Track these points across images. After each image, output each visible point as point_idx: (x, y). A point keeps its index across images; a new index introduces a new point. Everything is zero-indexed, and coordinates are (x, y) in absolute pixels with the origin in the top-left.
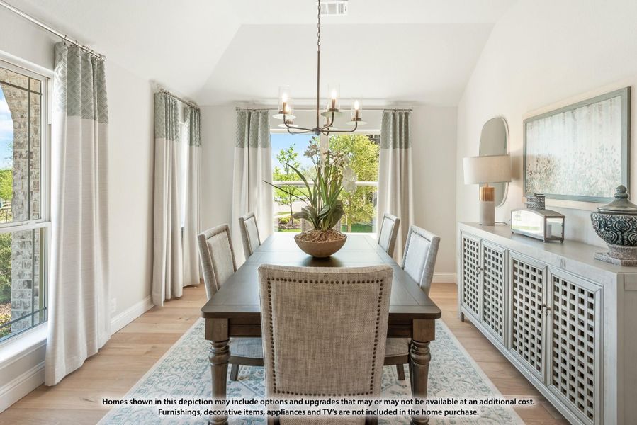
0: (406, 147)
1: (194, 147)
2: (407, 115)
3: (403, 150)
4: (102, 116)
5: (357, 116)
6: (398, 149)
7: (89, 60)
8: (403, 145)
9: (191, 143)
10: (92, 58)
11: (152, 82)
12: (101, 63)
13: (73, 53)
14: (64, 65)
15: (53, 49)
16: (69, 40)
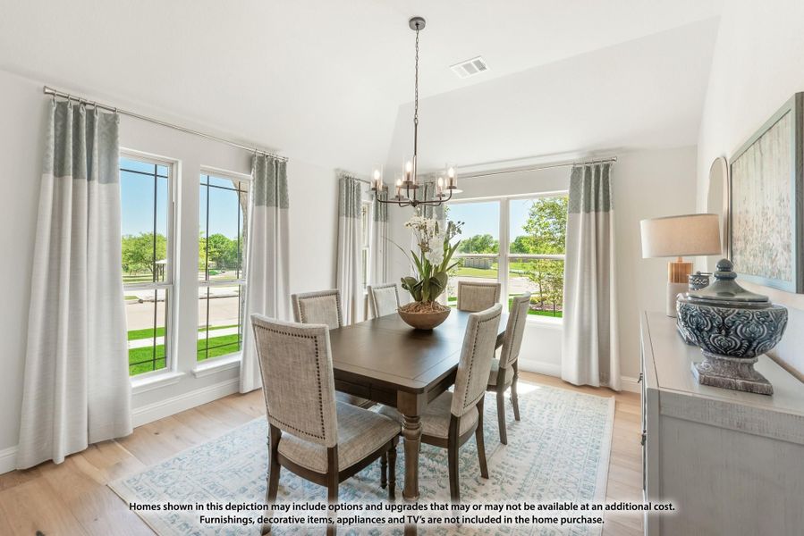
0: (607, 209)
1: (379, 222)
2: (607, 167)
3: (601, 214)
4: (284, 205)
5: (451, 183)
6: (593, 213)
7: (274, 163)
8: (601, 207)
9: (376, 219)
10: (276, 162)
11: (337, 170)
12: (284, 165)
13: (261, 160)
14: (254, 171)
15: (251, 160)
16: (260, 152)
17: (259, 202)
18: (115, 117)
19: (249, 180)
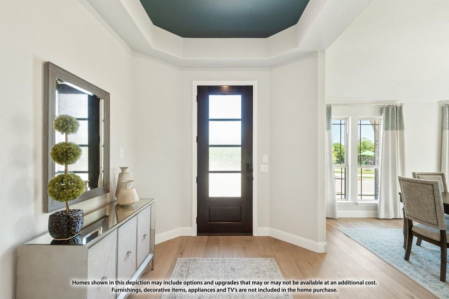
7: (395, 108)
12: (401, 108)
13: (388, 108)
14: (383, 115)
15: (381, 109)
16: (387, 105)
17: (386, 129)
18: (330, 107)
19: (381, 120)
